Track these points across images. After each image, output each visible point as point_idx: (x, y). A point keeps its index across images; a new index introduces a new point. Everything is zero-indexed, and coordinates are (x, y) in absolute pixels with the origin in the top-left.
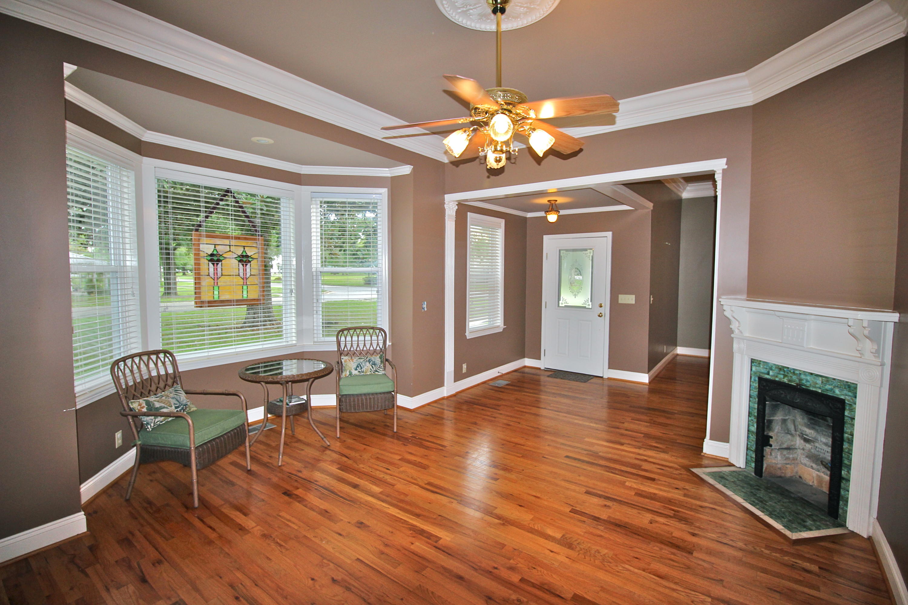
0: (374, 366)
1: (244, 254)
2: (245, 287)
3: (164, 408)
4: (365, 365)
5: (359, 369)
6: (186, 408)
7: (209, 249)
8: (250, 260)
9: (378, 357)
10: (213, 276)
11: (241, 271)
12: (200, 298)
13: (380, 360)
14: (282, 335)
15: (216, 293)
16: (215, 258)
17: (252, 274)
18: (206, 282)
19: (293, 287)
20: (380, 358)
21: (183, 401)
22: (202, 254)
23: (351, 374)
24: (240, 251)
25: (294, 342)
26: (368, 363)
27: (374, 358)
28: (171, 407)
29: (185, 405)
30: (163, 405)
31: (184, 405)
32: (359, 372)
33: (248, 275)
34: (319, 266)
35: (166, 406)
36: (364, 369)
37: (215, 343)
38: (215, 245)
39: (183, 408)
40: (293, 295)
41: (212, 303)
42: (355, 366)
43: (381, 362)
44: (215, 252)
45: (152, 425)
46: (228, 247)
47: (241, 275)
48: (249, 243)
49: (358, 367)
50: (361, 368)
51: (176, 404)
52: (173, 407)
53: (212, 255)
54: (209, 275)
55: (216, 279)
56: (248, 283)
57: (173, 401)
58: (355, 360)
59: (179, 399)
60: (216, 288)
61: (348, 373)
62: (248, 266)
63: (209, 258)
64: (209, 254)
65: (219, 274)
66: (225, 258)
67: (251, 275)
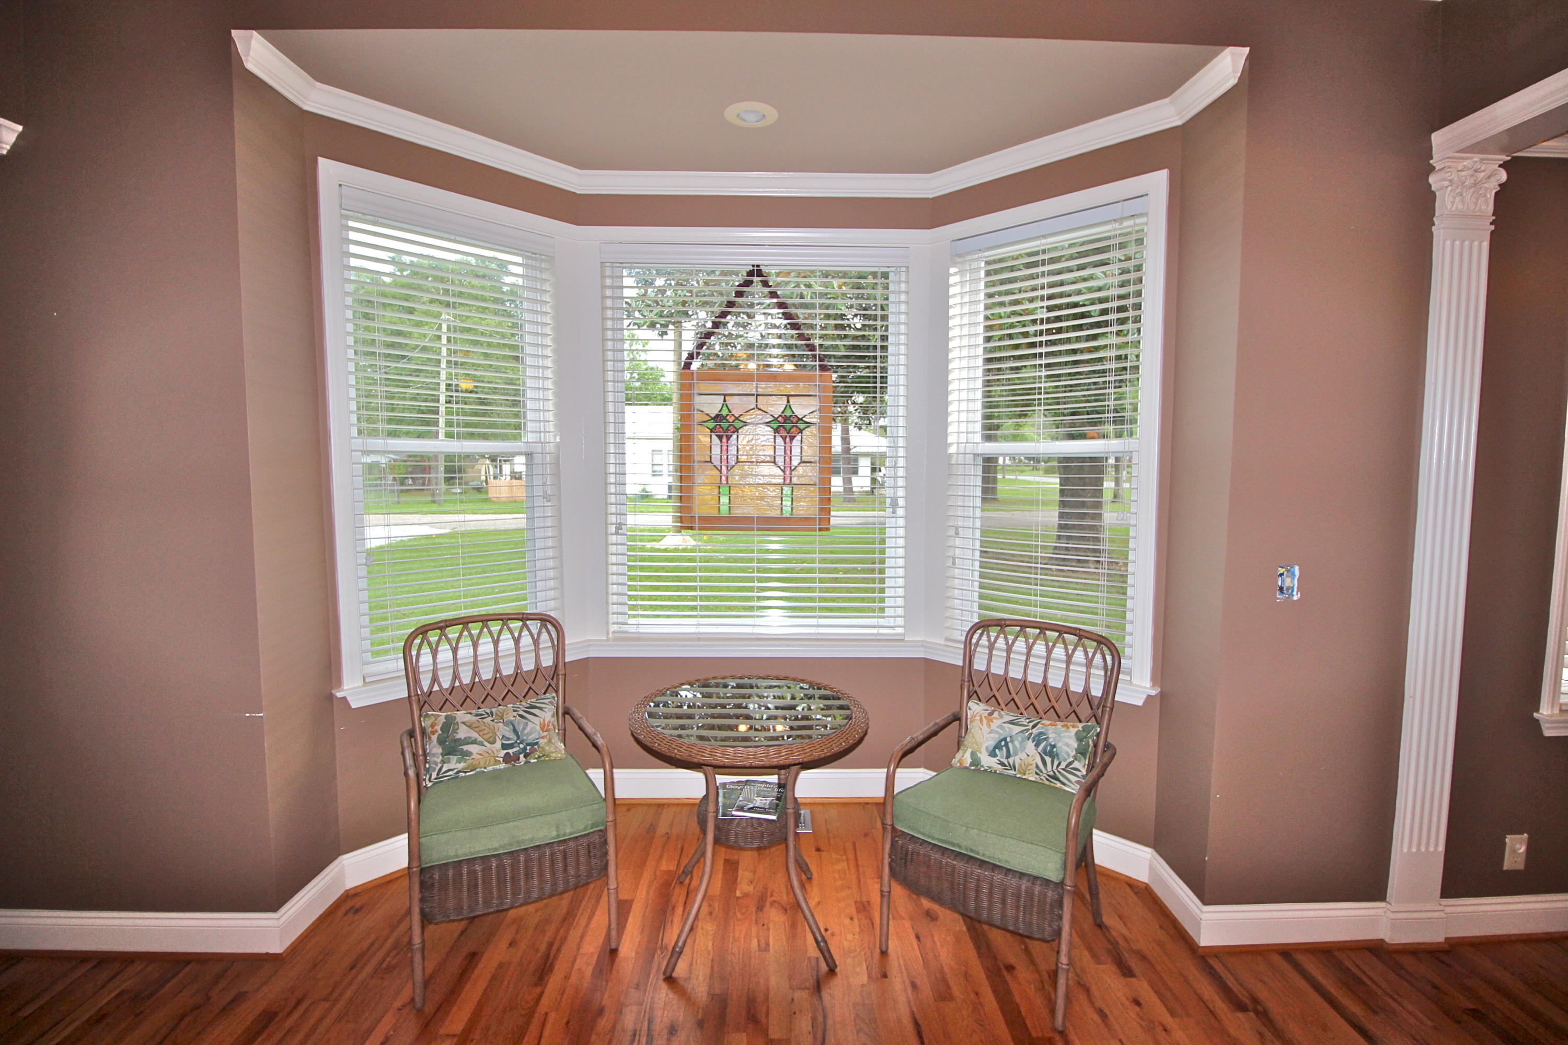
0: (1048, 759)
1: (788, 413)
2: (787, 490)
3: (474, 742)
4: (1023, 748)
5: (1001, 754)
6: (533, 751)
7: (712, 406)
8: (802, 426)
9: (1073, 731)
10: (717, 463)
11: (780, 452)
12: (689, 509)
13: (1075, 745)
14: (882, 609)
15: (724, 500)
16: (725, 425)
17: (804, 459)
18: (703, 479)
19: (901, 493)
20: (1079, 738)
21: (531, 733)
22: (698, 417)
23: (976, 762)
24: (777, 407)
25: (900, 630)
26: (1030, 745)
27: (1058, 734)
28: (493, 743)
29: (532, 744)
30: (474, 735)
31: (528, 744)
32: (1002, 764)
33: (795, 462)
34: (978, 438)
35: (480, 739)
36: (1016, 760)
37: (716, 608)
38: (725, 395)
39: (525, 749)
40: (901, 512)
41: (711, 523)
42: (992, 743)
43: (1081, 752)
44: (725, 412)
45: (434, 775)
46: (753, 399)
47: (780, 460)
48: (802, 387)
49: (998, 746)
50: (1008, 756)
51: (508, 739)
52: (498, 745)
53: (718, 418)
54: (711, 462)
55: (724, 468)
56: (795, 480)
57: (503, 730)
58: (996, 723)
59: (520, 728)
60: (724, 490)
61: (968, 760)
62: (796, 442)
63: (712, 425)
64: (713, 416)
65: (732, 461)
66: (745, 424)
67: (802, 462)
